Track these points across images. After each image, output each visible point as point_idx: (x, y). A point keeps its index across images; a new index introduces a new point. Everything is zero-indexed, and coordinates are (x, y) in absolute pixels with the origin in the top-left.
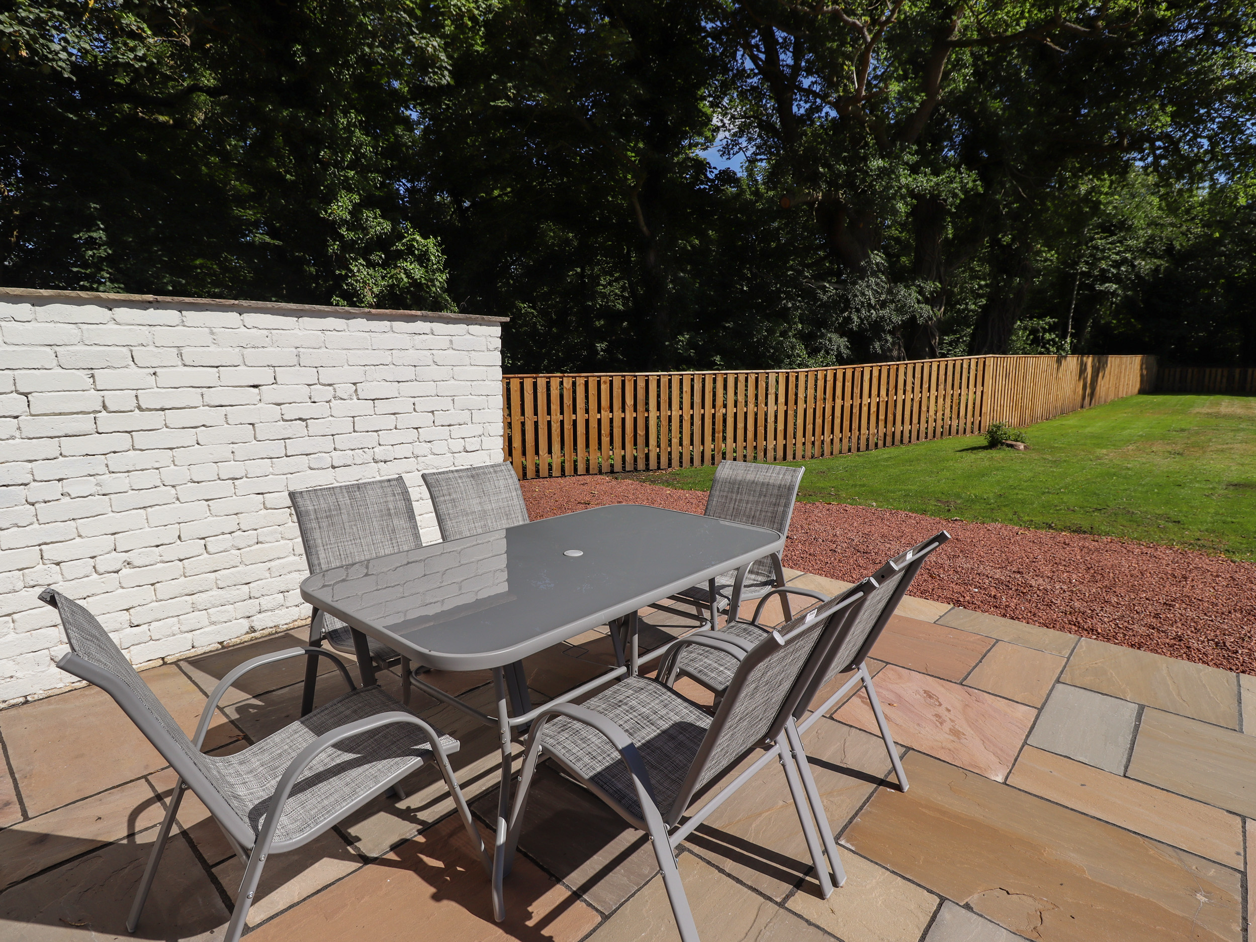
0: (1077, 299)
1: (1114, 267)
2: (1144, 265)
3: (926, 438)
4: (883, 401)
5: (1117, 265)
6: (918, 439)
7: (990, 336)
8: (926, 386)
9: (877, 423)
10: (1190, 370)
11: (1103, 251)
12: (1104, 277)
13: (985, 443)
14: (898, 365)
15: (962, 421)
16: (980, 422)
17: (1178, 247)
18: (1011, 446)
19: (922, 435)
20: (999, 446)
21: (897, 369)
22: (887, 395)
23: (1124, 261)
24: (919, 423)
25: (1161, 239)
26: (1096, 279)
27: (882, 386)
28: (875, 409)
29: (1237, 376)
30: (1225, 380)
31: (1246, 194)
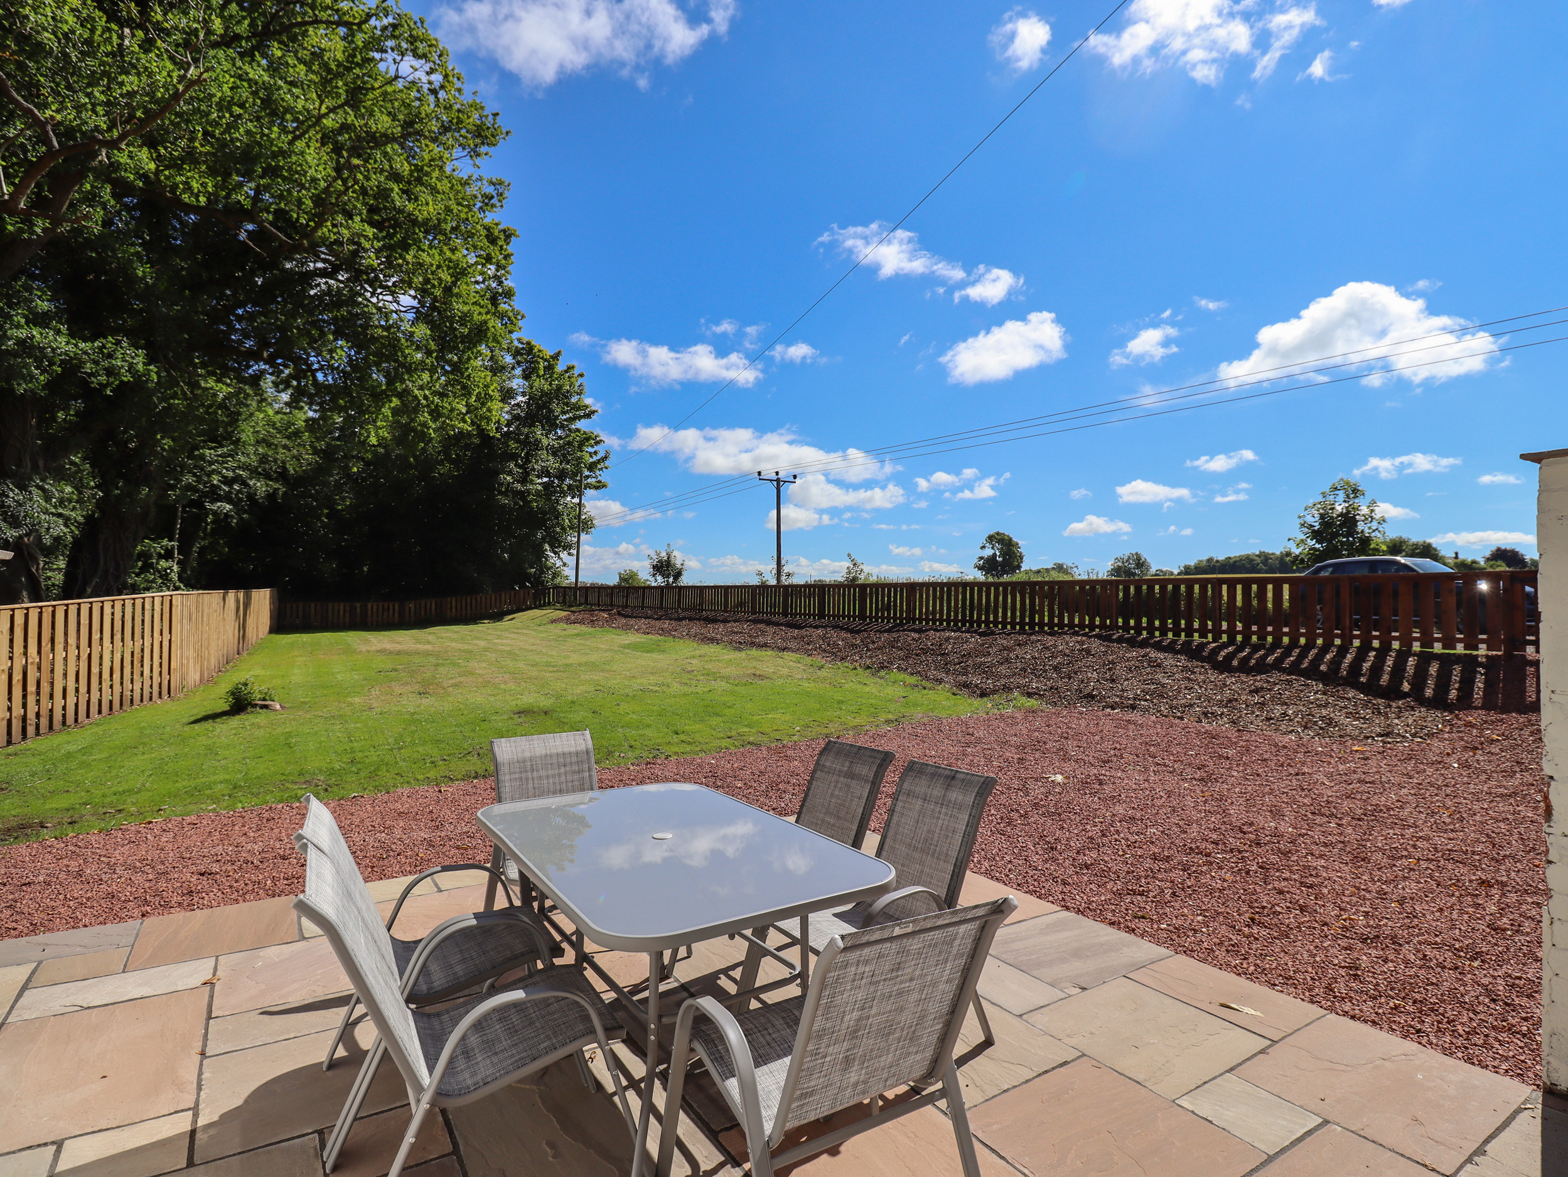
0: (183, 519)
1: (225, 483)
2: (260, 487)
3: (100, 712)
4: (32, 663)
5: (227, 481)
6: (88, 716)
7: (102, 562)
8: (96, 636)
9: (25, 697)
10: (313, 605)
11: (211, 463)
12: (214, 494)
13: (226, 708)
14: (54, 606)
15: (147, 684)
16: (169, 681)
17: (292, 472)
18: (266, 707)
19: (94, 708)
20: (249, 709)
21: (54, 613)
22: (39, 652)
23: (237, 479)
24: (89, 692)
25: (275, 460)
26: (204, 495)
27: (30, 640)
28: (20, 677)
29: (358, 610)
30: (347, 615)
31: (377, 435)
